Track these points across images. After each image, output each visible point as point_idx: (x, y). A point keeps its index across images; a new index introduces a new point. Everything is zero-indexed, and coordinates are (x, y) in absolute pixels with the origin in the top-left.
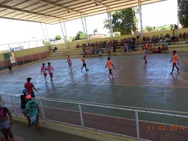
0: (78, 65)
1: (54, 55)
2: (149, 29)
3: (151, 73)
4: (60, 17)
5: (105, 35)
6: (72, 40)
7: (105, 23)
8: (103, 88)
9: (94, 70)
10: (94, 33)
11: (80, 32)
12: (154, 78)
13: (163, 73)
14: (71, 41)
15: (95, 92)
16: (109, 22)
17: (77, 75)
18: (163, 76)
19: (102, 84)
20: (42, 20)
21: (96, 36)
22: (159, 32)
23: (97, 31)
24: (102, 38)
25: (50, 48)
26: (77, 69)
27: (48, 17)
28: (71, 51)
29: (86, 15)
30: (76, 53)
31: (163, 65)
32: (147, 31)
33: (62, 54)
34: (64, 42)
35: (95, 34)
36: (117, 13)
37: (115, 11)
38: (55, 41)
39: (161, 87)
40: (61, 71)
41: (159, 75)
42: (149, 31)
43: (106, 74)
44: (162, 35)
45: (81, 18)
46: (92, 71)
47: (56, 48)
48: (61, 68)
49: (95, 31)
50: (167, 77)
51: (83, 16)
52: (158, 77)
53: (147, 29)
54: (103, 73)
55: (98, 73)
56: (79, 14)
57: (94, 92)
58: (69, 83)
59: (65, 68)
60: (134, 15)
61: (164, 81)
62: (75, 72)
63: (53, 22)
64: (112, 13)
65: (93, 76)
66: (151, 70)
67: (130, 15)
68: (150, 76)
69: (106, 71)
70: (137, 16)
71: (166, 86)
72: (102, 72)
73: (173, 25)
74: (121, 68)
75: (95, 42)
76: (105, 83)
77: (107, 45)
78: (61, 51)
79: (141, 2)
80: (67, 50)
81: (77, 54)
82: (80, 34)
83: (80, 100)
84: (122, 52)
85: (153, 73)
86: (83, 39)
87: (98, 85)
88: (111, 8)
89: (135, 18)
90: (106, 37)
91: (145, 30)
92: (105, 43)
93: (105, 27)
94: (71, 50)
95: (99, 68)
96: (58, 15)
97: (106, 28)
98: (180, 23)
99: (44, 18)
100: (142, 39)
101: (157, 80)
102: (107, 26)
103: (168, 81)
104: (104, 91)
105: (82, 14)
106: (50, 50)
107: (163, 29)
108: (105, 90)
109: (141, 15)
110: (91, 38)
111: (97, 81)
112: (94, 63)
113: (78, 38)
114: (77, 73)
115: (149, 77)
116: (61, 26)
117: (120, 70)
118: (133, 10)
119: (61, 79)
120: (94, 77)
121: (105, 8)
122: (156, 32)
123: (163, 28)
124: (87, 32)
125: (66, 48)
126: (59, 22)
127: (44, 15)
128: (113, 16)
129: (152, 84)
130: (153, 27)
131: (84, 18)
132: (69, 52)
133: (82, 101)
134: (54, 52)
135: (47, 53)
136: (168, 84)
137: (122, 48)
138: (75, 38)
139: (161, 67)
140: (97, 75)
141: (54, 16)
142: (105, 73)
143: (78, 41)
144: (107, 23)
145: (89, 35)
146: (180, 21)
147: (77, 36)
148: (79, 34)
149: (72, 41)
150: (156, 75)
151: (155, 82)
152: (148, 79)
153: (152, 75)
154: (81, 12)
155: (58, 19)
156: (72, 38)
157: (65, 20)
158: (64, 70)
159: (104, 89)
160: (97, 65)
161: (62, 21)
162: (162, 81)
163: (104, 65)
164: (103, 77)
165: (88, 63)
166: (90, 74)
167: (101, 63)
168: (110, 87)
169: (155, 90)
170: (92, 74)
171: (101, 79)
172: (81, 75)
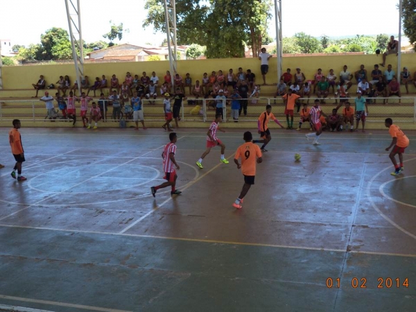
0: (35, 157)
2: (306, 44)
3: (299, 201)
5: (149, 53)
6: (22, 58)
7: (151, 9)
8: (121, 249)
9: (95, 179)
10: (108, 41)
11: (54, 30)
12: (309, 218)
13: (339, 201)
14: (16, 63)
15: (91, 265)
16: (164, 6)
18: (339, 215)
19: (121, 233)
21: (117, 54)
22: (340, 56)
23: (120, 36)
24: (137, 60)
26: (30, 171)
28: (11, 102)
30: (33, 111)
31: (342, 174)
32: (298, 52)
35: (111, 45)
39: (329, 252)
41: (326, 210)
42: (306, 51)
43: (137, 197)
44: (345, 68)
46: (88, 184)
49: (114, 34)
50: (352, 219)
52: (321, 217)
53: (300, 44)
54: (129, 193)
55: (110, 192)
57: (85, 265)
61: (341, 232)
65: (88, 201)
66: (303, 189)
68: (294, 210)
69: (141, 187)
71: (348, 250)
72: (125, 187)
73: (386, 39)
74: (196, 179)
75: (109, 75)
76: (132, 230)
77: (152, 89)
81: (37, 115)
82: (55, 39)
83: (26, 294)
84: (205, 119)
85: (308, 199)
86: (64, 58)
87: (103, 238)
90: (154, 58)
91: (291, 45)
92: (145, 80)
93: (150, 20)
94: (11, 98)
95: (113, 174)
97: (152, 25)
98: (407, 33)
100: (279, 77)
101: (319, 225)
102: (159, 20)
103: (355, 231)
104: (124, 263)
107: (353, 50)
108: (127, 257)
110: (98, 56)
111: (103, 220)
112: (96, 152)
113: (46, 52)
115: (293, 217)
117: (190, 183)
120: (90, 208)
122: (328, 57)
123: (351, 46)
124: (79, 32)
129: (300, 242)
130: (319, 40)
132: (4, 105)
133: (36, 298)
136: (354, 241)
137: (205, 104)
138: (34, 51)
139: (336, 180)
140: (103, 198)
142: (136, 194)
143: (43, 63)
144: (157, 8)
145: (92, 47)
146: (405, 26)
147: (43, 43)
148: (51, 39)
149: (23, 62)
150: (315, 210)
151: (310, 233)
152: (288, 223)
153: (302, 210)
156: (22, 51)
159: (124, 253)
160: (110, 161)
162: (335, 231)
163: (135, 161)
164: (125, 208)
165: (76, 152)
166: (77, 195)
167: (126, 154)
168: (150, 247)
169: (307, 263)
170: (85, 194)
171: (117, 216)
172: (42, 196)
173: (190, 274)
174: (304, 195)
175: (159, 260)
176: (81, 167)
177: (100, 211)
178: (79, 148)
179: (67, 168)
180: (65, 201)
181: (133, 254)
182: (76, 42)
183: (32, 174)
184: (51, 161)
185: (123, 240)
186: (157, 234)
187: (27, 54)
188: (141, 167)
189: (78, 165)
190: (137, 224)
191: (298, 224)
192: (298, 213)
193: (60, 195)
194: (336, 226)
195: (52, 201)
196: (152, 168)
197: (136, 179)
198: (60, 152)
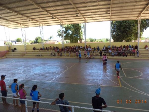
0: (33, 65)
1: (12, 54)
3: (89, 74)
4: (21, 24)
5: (58, 42)
6: (31, 43)
7: (58, 33)
8: (51, 85)
9: (46, 69)
10: (50, 39)
11: (38, 37)
12: (91, 78)
13: (98, 74)
15: (44, 89)
17: (31, 73)
18: (98, 77)
19: (51, 81)
20: (5, 24)
21: (51, 42)
23: (52, 38)
24: (56, 44)
25: (10, 48)
26: (31, 68)
27: (11, 22)
28: (28, 52)
29: (44, 25)
30: (33, 54)
31: (98, 68)
32: (89, 42)
33: (20, 54)
34: (23, 44)
35: (50, 40)
36: (68, 26)
37: (66, 24)
38: (16, 43)
39: (96, 85)
40: (17, 68)
41: (95, 76)
42: (91, 42)
45: (39, 26)
46: (44, 70)
47: (15, 49)
48: (18, 66)
50: (101, 78)
51: (41, 25)
53: (90, 40)
54: (53, 72)
55: (49, 72)
56: (38, 23)
57: (43, 89)
58: (23, 80)
59: (20, 66)
60: (81, 29)
61: (98, 81)
62: (30, 70)
63: (15, 27)
64: (64, 26)
65: (44, 74)
66: (90, 71)
67: (78, 29)
68: (88, 76)
69: (55, 71)
70: (83, 30)
71: (100, 85)
73: (108, 39)
74: (67, 69)
76: (53, 81)
78: (19, 52)
79: (86, 20)
80: (25, 51)
81: (34, 55)
82: (38, 39)
84: (69, 56)
86: (40, 43)
87: (47, 83)
88: (64, 22)
89: (81, 31)
91: (88, 40)
92: (57, 48)
93: (58, 35)
95: (50, 68)
96: (20, 22)
97: (59, 36)
98: (112, 38)
99: (8, 22)
101: (93, 79)
102: (60, 35)
103: (101, 81)
104: (51, 88)
105: (40, 23)
106: (10, 50)
107: (101, 41)
108: (52, 87)
109: (85, 29)
110: (47, 42)
111: (47, 79)
112: (46, 63)
113: (36, 41)
114: (31, 71)
115: (88, 77)
116: (22, 31)
118: (80, 26)
119: (16, 76)
120: (44, 76)
121: (59, 21)
124: (43, 37)
125: (24, 49)
126: (20, 27)
127: (8, 20)
128: (65, 28)
129: (89, 83)
130: (94, 39)
131: (42, 27)
132: (27, 53)
134: (13, 52)
135: (7, 52)
136: (101, 83)
138: (33, 41)
139: (97, 69)
140: (47, 74)
141: (17, 23)
142: (54, 73)
143: (36, 44)
144: (60, 33)
145: (46, 40)
146: (112, 37)
147: (36, 40)
148: (37, 39)
149: (31, 44)
150: (93, 76)
151: (92, 81)
152: (87, 79)
154: (40, 22)
155: (20, 25)
156: (31, 41)
157: (26, 27)
158: (20, 68)
160: (49, 65)
161: (24, 27)
162: (97, 81)
163: (54, 65)
164: (52, 76)
165: (42, 63)
166: (42, 73)
167: (52, 64)
168: (57, 85)
169: (91, 88)
170: (43, 73)
171: (50, 78)
172: (34, 73)
173: (65, 91)
174: (90, 73)
175: (59, 87)
176: (43, 67)
177: (47, 77)
178: (42, 62)
179: (40, 67)
180: (39, 74)
181: (53, 86)
182: (42, 39)
183: (32, 68)
184: (36, 65)
185: (51, 83)
186: (59, 82)
187: (32, 42)
188: (56, 67)
189: (42, 66)
190: (54, 79)
191: (89, 79)
192: (89, 77)
193: (38, 73)
194: (97, 79)
195: (36, 74)
196: (58, 67)
197: (54, 69)
198: (38, 63)
